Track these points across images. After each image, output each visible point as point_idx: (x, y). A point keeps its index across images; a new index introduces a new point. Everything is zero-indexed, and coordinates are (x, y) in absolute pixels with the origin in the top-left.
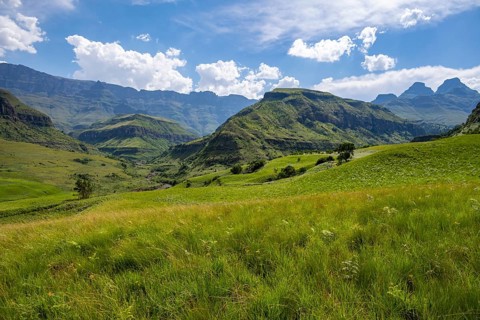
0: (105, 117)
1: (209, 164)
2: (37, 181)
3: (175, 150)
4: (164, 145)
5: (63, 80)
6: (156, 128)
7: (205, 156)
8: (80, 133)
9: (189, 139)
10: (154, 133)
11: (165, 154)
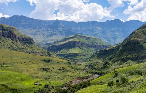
0: (60, 38)
1: (124, 60)
2: (19, 72)
3: (99, 53)
4: (92, 51)
5: (41, 21)
6: (88, 42)
7: (120, 55)
8: (48, 47)
9: (107, 47)
10: (87, 45)
11: (93, 56)
